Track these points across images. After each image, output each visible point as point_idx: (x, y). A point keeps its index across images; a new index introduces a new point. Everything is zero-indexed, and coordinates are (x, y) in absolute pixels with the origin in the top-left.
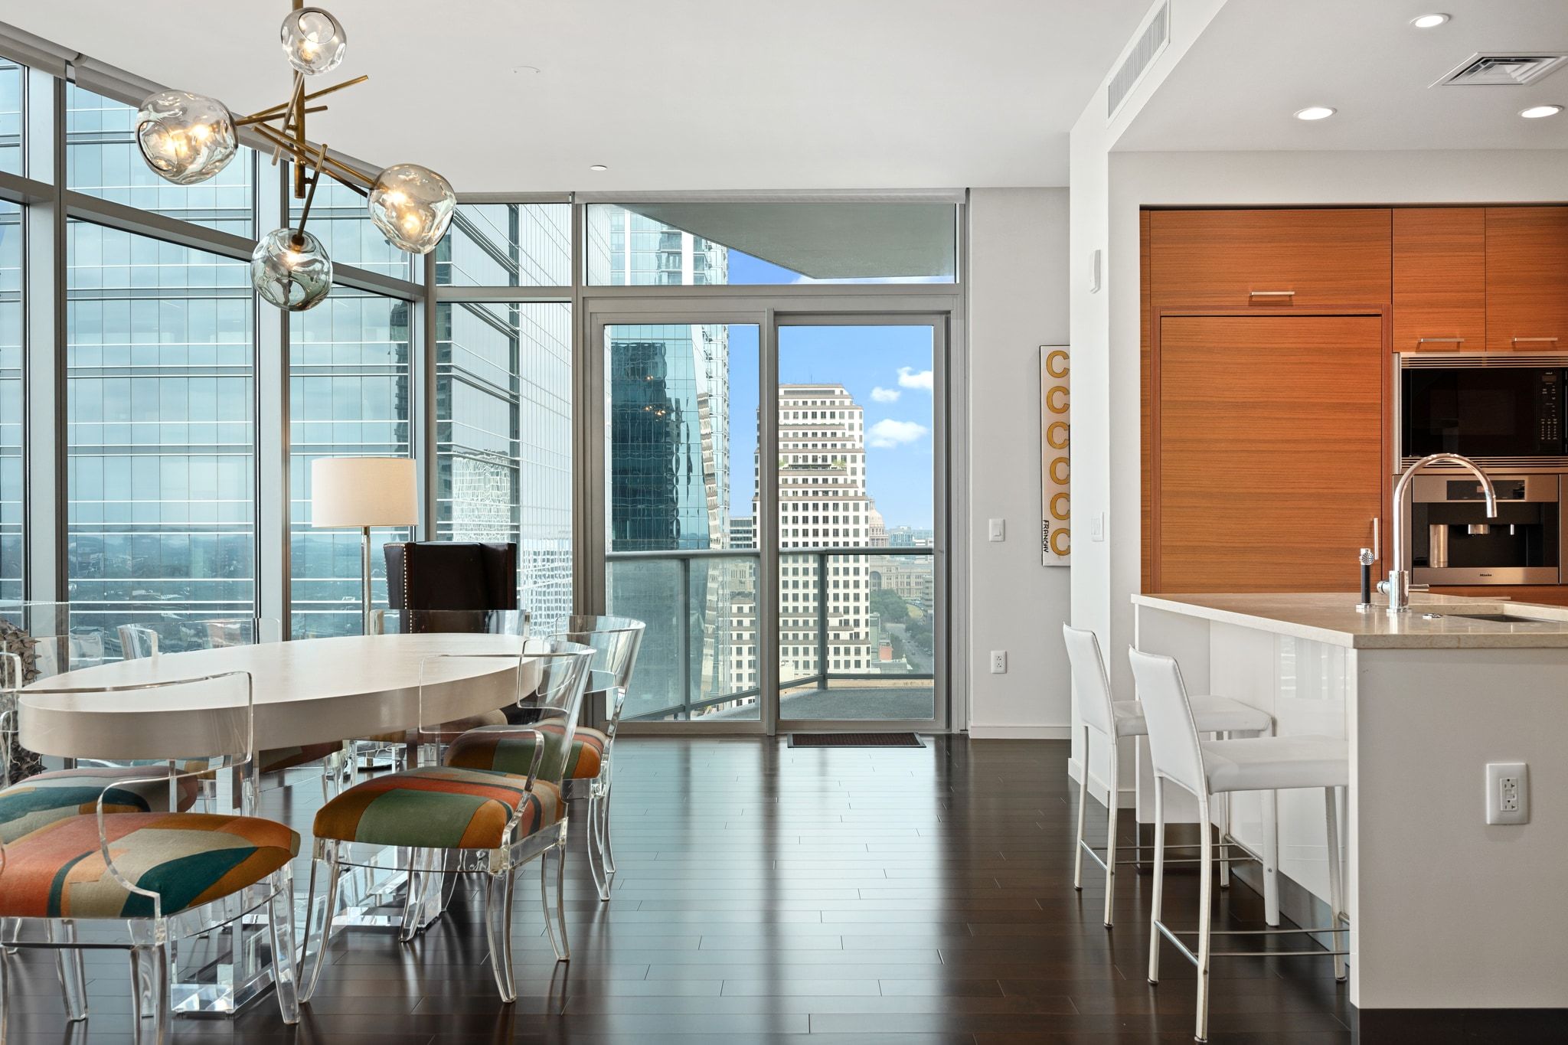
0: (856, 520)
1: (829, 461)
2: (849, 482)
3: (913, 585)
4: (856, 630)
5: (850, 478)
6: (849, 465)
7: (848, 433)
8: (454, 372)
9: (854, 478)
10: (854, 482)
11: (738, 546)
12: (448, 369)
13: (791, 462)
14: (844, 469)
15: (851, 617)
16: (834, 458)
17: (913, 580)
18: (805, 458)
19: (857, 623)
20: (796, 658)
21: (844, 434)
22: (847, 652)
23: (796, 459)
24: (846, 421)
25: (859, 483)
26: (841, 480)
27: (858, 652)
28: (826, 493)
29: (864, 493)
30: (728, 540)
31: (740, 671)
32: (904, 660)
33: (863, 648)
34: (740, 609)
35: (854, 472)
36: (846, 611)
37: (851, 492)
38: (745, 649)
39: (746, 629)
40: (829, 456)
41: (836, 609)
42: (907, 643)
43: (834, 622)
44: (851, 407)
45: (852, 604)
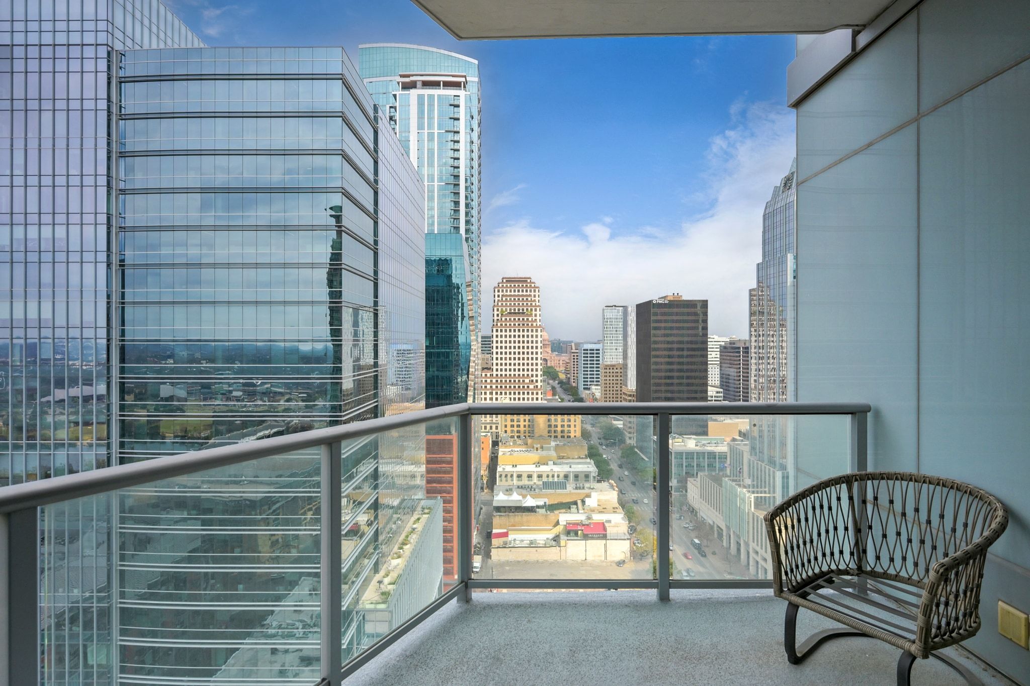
0: (537, 336)
1: (525, 311)
2: (534, 320)
3: (561, 364)
4: (537, 384)
5: (534, 318)
6: (534, 312)
7: (533, 299)
8: (343, 266)
9: (536, 318)
10: (536, 320)
11: (485, 347)
13: (508, 311)
14: (532, 314)
15: (534, 379)
16: (527, 309)
17: (561, 362)
18: (515, 310)
19: (537, 381)
20: (510, 396)
21: (531, 299)
22: (533, 394)
23: (510, 310)
24: (532, 294)
25: (538, 321)
26: (530, 319)
27: (537, 394)
28: (524, 325)
29: (540, 325)
32: (557, 397)
33: (540, 392)
34: (486, 375)
35: (536, 315)
36: (532, 376)
37: (535, 324)
38: (488, 392)
39: (488, 384)
40: (525, 309)
41: (528, 375)
42: (559, 390)
43: (527, 381)
44: (535, 287)
45: (534, 373)
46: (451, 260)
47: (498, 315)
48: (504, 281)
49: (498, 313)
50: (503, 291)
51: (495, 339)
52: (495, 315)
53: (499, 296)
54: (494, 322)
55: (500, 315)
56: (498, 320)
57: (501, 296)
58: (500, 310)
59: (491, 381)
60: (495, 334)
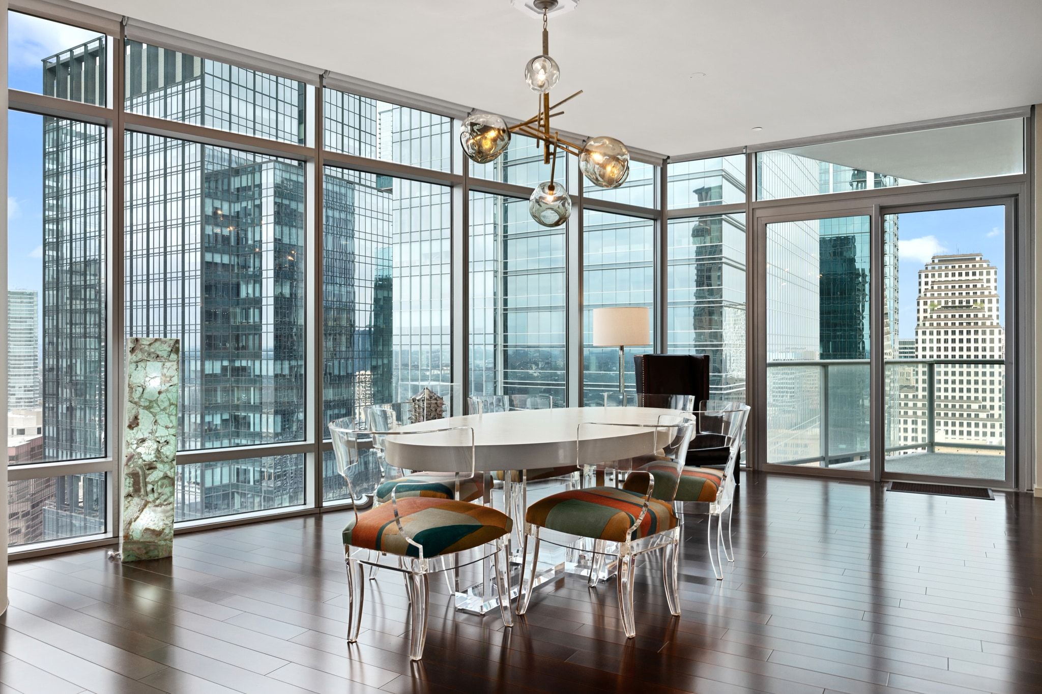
0: (992, 341)
1: (971, 303)
2: (986, 316)
4: (992, 412)
5: (987, 314)
6: (986, 305)
7: (985, 285)
8: (724, 260)
9: (990, 313)
10: (990, 316)
11: (905, 357)
12: (721, 259)
13: (943, 304)
14: (983, 308)
15: (988, 404)
16: (975, 301)
18: (954, 302)
19: (992, 408)
20: (946, 428)
21: (982, 285)
22: (985, 426)
23: (946, 302)
24: (984, 277)
25: (994, 317)
26: (980, 315)
27: (993, 426)
28: (969, 324)
29: (998, 324)
30: (897, 353)
31: (906, 435)
33: (997, 424)
34: (906, 396)
35: (990, 310)
36: (984, 399)
37: (988, 323)
38: (910, 421)
39: (911, 408)
40: (972, 300)
41: (976, 398)
43: (975, 406)
44: (988, 268)
45: (988, 395)
46: (854, 237)
47: (925, 311)
48: (936, 261)
49: (926, 307)
50: (933, 276)
51: (920, 345)
52: (921, 311)
53: (926, 283)
54: (918, 319)
55: (929, 311)
56: (925, 317)
57: (930, 283)
58: (929, 303)
59: (915, 405)
60: (920, 337)
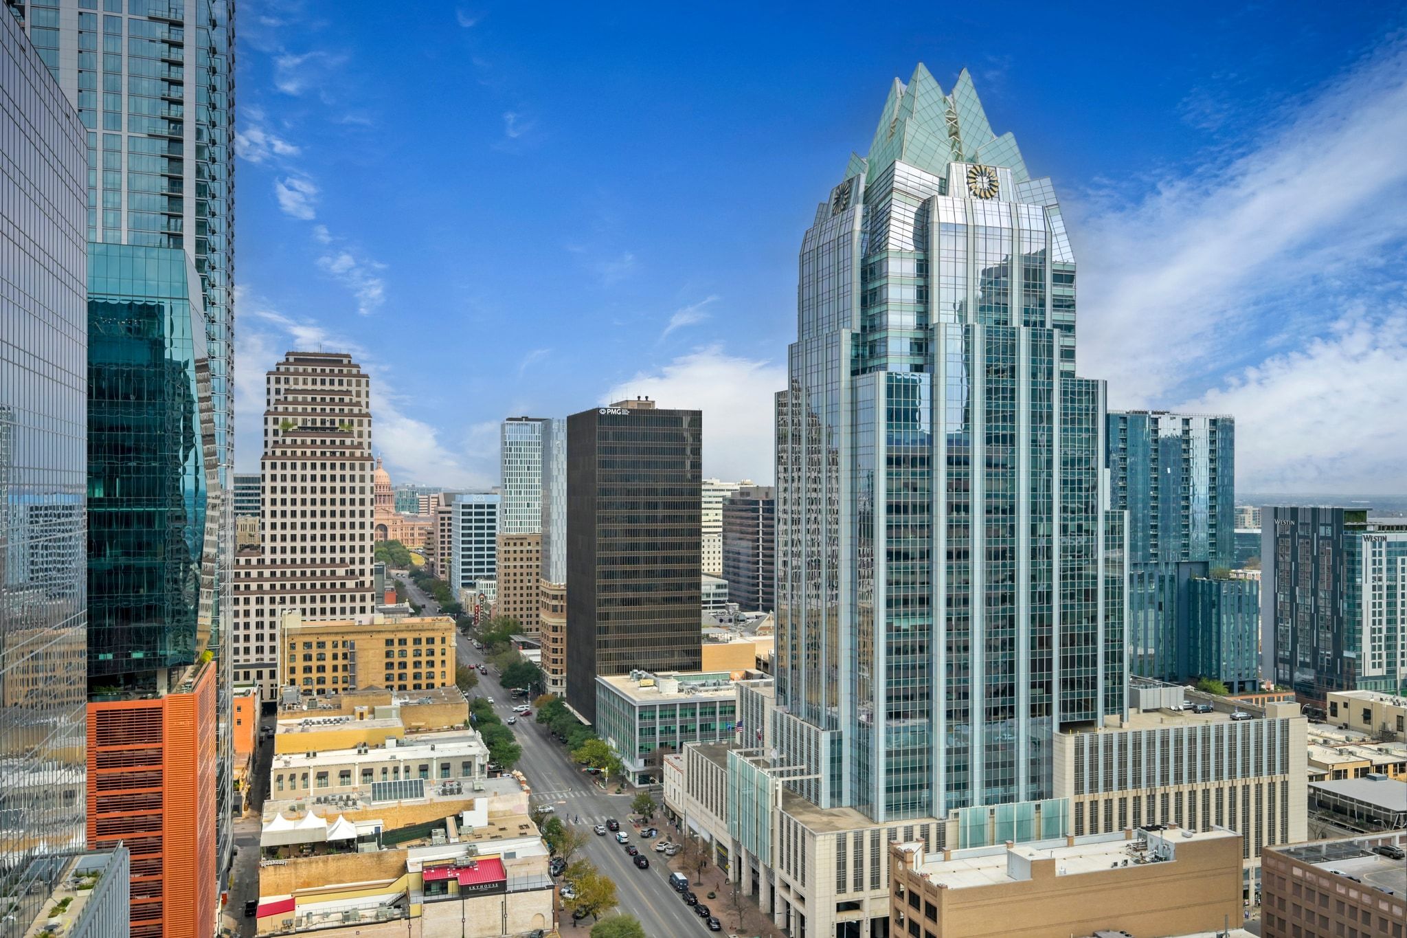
0: (363, 478)
1: (337, 425)
2: (356, 443)
3: (416, 535)
4: (362, 579)
5: (356, 440)
6: (356, 429)
9: (360, 440)
10: (360, 444)
11: (249, 501)
13: (300, 424)
14: (351, 432)
15: (357, 567)
16: (342, 422)
17: (416, 532)
18: (314, 421)
19: (362, 573)
20: (303, 606)
21: (351, 400)
22: (353, 599)
23: (304, 421)
24: (354, 389)
25: (366, 446)
26: (348, 442)
27: (363, 599)
28: (333, 454)
29: (369, 454)
32: (407, 604)
33: (368, 595)
34: (248, 562)
35: (360, 435)
36: (352, 561)
37: (358, 453)
38: (253, 598)
39: (254, 580)
40: (337, 420)
41: (342, 560)
42: (410, 587)
43: (341, 572)
44: (359, 375)
45: (357, 555)
47: (276, 433)
48: (291, 359)
49: (276, 427)
50: (287, 381)
51: (268, 484)
52: (270, 433)
53: (278, 392)
54: (266, 445)
55: (281, 433)
56: (276, 442)
57: (282, 391)
58: (281, 421)
59: (260, 574)
60: (268, 472)
